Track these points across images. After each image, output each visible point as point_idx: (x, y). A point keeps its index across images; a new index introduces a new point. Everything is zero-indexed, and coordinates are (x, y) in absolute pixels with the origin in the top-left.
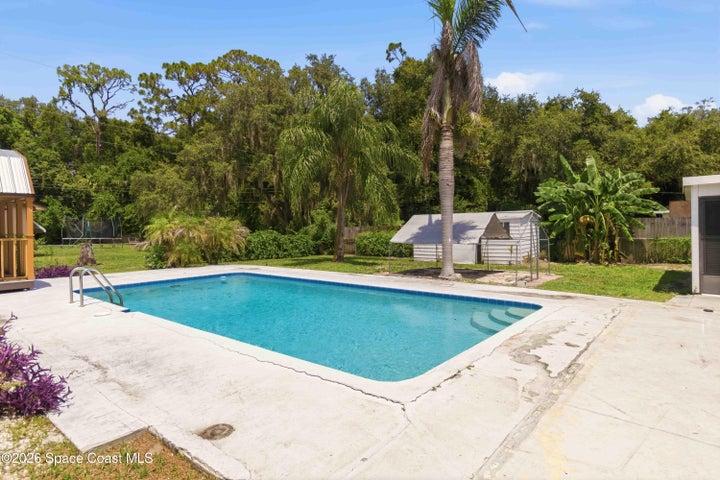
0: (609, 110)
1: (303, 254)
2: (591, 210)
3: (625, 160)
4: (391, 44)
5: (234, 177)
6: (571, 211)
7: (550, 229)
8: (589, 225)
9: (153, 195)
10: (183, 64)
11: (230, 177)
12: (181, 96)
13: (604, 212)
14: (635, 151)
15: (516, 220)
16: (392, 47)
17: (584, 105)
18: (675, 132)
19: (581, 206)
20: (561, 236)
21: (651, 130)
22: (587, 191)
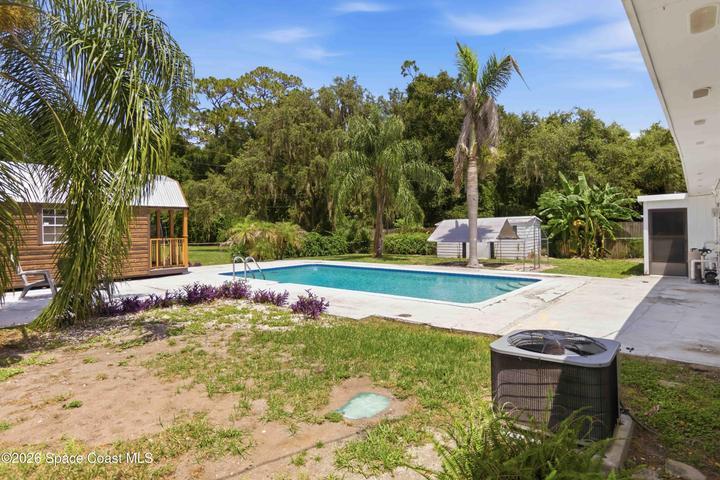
0: (604, 125)
1: (341, 252)
2: (582, 216)
3: (616, 170)
4: (407, 62)
5: (275, 186)
6: (566, 216)
7: (549, 231)
8: (581, 228)
9: (204, 202)
10: (212, 80)
11: (271, 186)
12: (211, 109)
13: (592, 218)
14: (625, 162)
15: (522, 224)
16: (407, 64)
17: (581, 121)
18: (662, 145)
19: (574, 212)
20: (558, 237)
21: (641, 143)
22: (578, 201)
